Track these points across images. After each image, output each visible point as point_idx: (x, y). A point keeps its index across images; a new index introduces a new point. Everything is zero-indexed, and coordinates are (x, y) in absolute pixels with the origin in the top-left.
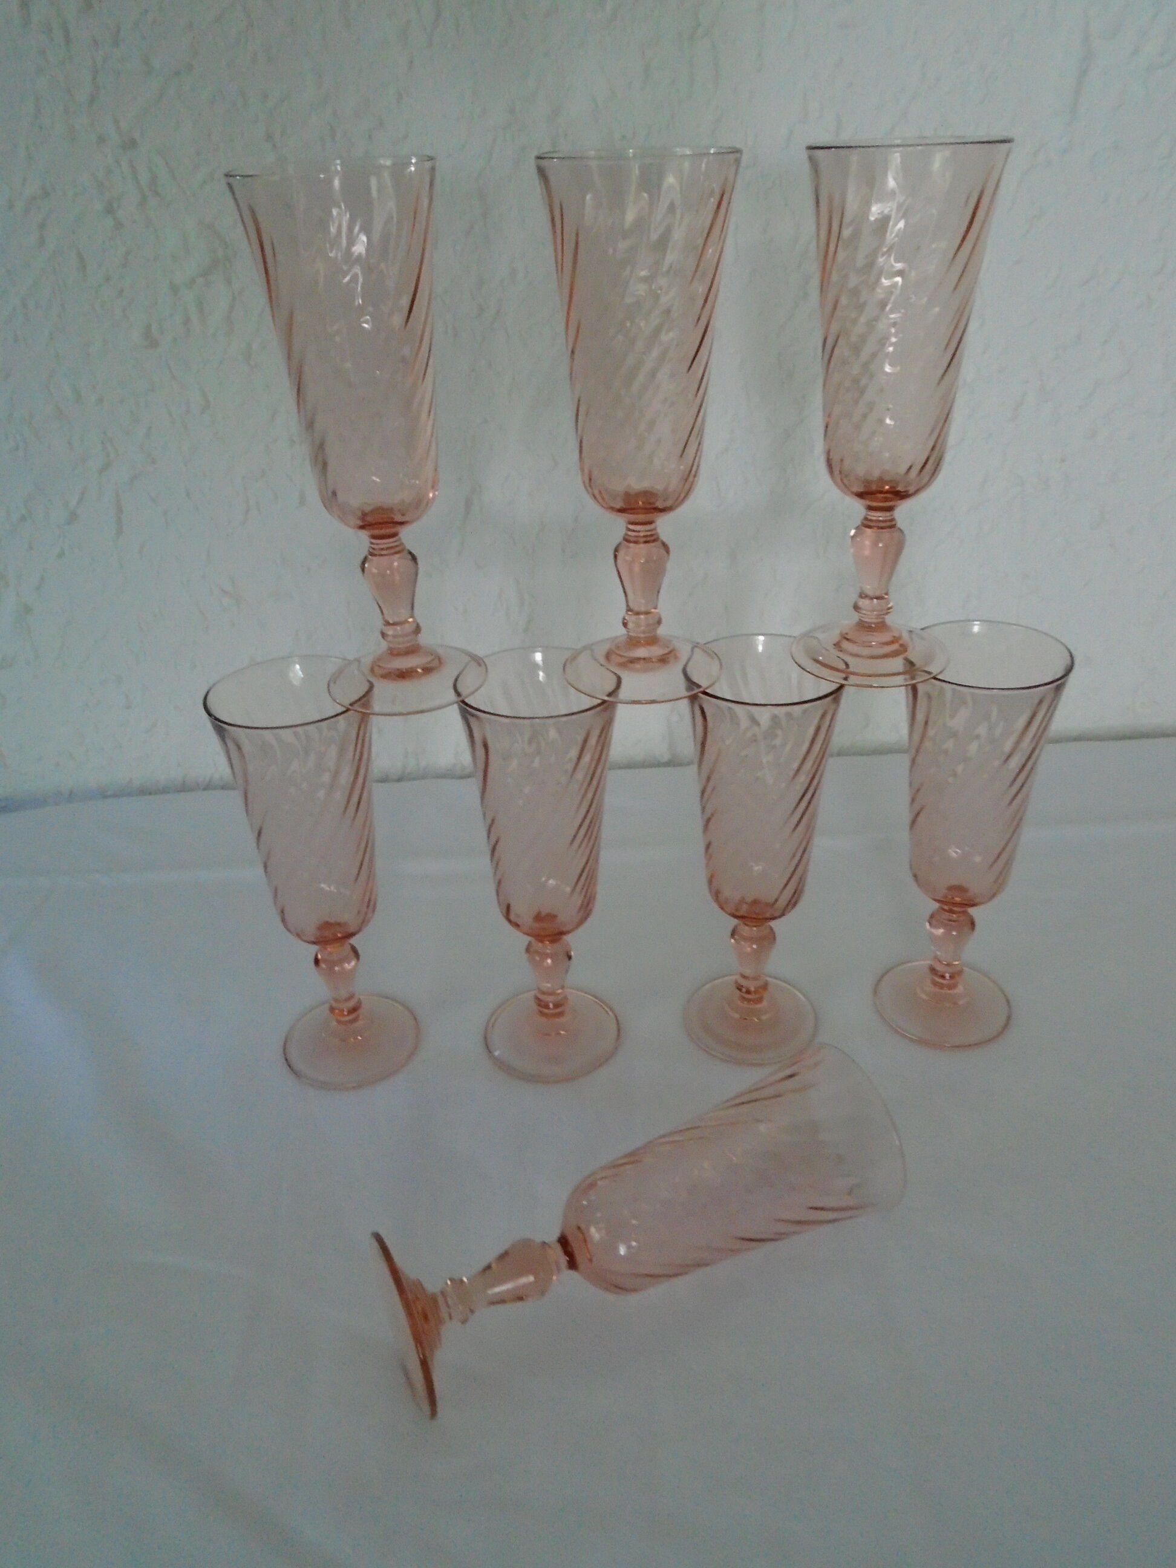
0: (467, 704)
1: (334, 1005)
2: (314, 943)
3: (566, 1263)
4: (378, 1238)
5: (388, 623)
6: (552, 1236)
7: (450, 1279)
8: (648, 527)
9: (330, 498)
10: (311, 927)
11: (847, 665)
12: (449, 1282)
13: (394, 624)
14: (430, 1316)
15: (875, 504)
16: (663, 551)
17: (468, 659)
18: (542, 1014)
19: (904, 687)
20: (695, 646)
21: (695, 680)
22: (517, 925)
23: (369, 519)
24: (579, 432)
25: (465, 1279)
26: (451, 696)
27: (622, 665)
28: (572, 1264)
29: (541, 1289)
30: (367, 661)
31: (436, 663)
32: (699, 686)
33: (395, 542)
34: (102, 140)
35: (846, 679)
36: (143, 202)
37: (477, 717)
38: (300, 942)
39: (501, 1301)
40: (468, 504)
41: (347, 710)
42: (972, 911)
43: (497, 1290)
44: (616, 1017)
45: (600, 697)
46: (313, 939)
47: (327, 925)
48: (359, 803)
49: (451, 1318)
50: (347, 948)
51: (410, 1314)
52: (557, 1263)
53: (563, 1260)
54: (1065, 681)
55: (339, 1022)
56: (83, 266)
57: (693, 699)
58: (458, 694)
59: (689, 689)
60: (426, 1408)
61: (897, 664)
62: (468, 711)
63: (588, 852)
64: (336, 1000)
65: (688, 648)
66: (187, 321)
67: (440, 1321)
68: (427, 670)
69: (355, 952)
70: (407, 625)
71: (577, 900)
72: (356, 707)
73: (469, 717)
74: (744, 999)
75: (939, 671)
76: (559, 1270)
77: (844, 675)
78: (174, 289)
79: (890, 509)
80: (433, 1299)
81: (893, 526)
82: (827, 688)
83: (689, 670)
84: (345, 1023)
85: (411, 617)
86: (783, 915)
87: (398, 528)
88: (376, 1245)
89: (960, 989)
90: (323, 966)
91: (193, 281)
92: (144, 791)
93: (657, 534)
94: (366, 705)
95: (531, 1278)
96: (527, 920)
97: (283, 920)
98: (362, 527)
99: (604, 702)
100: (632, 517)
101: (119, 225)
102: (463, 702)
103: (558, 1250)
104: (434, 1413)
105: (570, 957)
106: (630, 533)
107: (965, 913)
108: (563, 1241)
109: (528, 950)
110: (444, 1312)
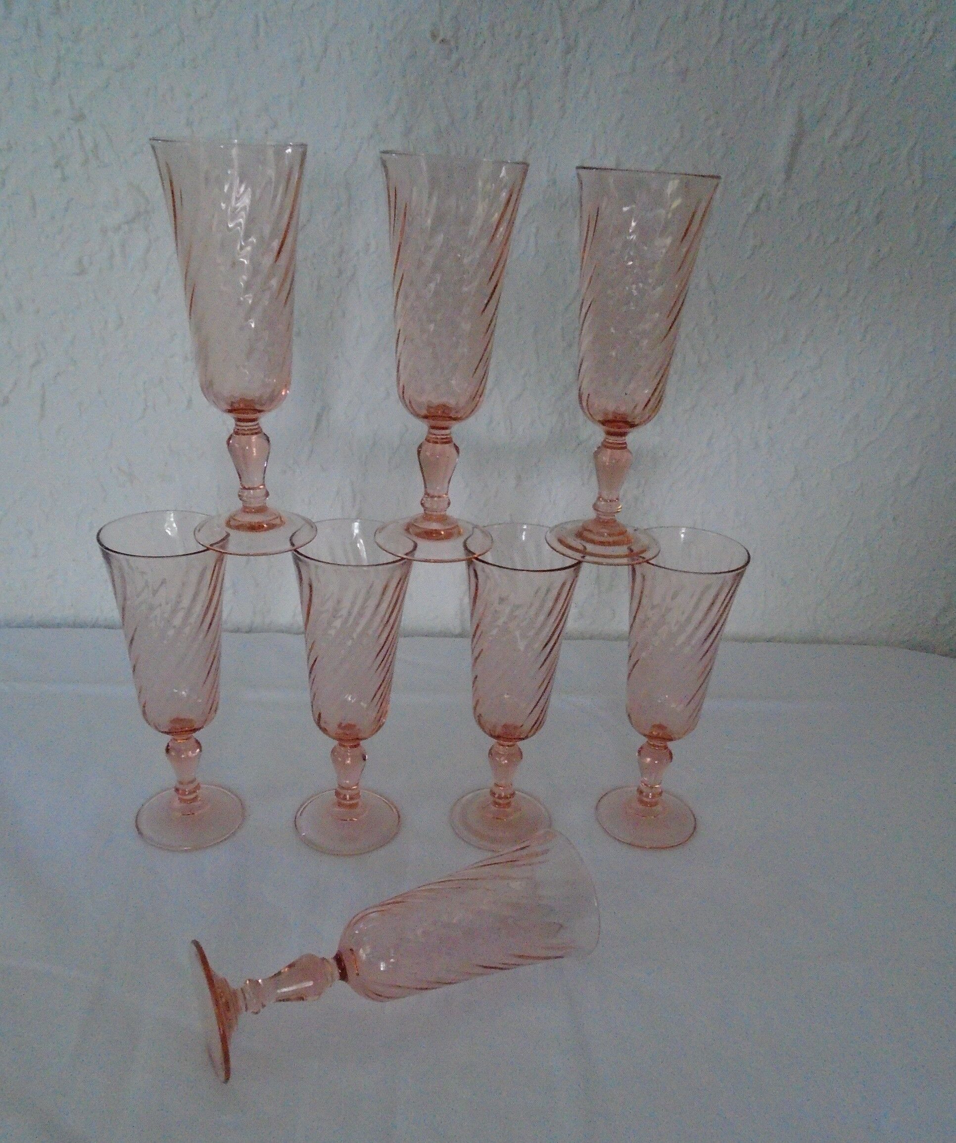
0: (298, 552)
1: (179, 786)
2: (167, 733)
3: (338, 974)
4: (196, 944)
5: (244, 488)
6: (330, 955)
7: (249, 980)
8: (443, 432)
9: (208, 388)
10: (165, 721)
11: (585, 548)
12: (248, 982)
13: (249, 489)
14: (231, 1005)
15: (612, 430)
16: (454, 451)
17: (303, 522)
18: (340, 805)
19: (627, 566)
20: (476, 527)
21: (472, 550)
22: (324, 730)
23: (236, 406)
24: (398, 355)
25: (260, 981)
26: (288, 546)
27: (418, 535)
28: (344, 976)
29: (317, 991)
30: (225, 516)
31: (278, 521)
32: (474, 554)
33: (255, 425)
34: (57, 112)
35: (583, 557)
36: (86, 162)
37: (305, 562)
38: (157, 732)
39: (285, 999)
40: (319, 420)
41: (208, 549)
42: (670, 745)
43: (285, 990)
44: (398, 812)
45: (400, 555)
46: (167, 730)
47: (177, 720)
48: (211, 624)
49: (247, 1009)
50: (192, 741)
51: (217, 1003)
52: (332, 975)
53: (337, 972)
54: (743, 572)
55: (181, 800)
56: (34, 206)
57: (470, 563)
58: (293, 545)
59: (467, 555)
60: (222, 1074)
61: (623, 550)
62: (299, 557)
63: (383, 674)
64: (181, 783)
65: (470, 527)
66: (112, 256)
67: (238, 1010)
68: (272, 527)
69: (198, 743)
70: (258, 491)
71: (373, 714)
72: (215, 547)
73: (300, 563)
74: (496, 803)
75: (651, 557)
76: (333, 980)
77: (582, 555)
78: (104, 231)
79: (624, 434)
80: (234, 993)
81: (625, 448)
82: (569, 562)
83: (468, 542)
84: (185, 801)
85: (262, 485)
86: (527, 737)
87: (258, 415)
88: (194, 949)
89: (659, 808)
90: (173, 754)
91: (119, 228)
92: (42, 625)
93: (451, 438)
94: (222, 547)
95: (311, 983)
96: (332, 727)
97: (144, 713)
98: (230, 411)
99: (403, 559)
100: (433, 423)
101: (64, 179)
102: (296, 551)
103: (334, 964)
104: (227, 1079)
105: (364, 759)
106: (431, 436)
107: (666, 748)
108: (339, 959)
109: (333, 751)
110: (241, 1003)
